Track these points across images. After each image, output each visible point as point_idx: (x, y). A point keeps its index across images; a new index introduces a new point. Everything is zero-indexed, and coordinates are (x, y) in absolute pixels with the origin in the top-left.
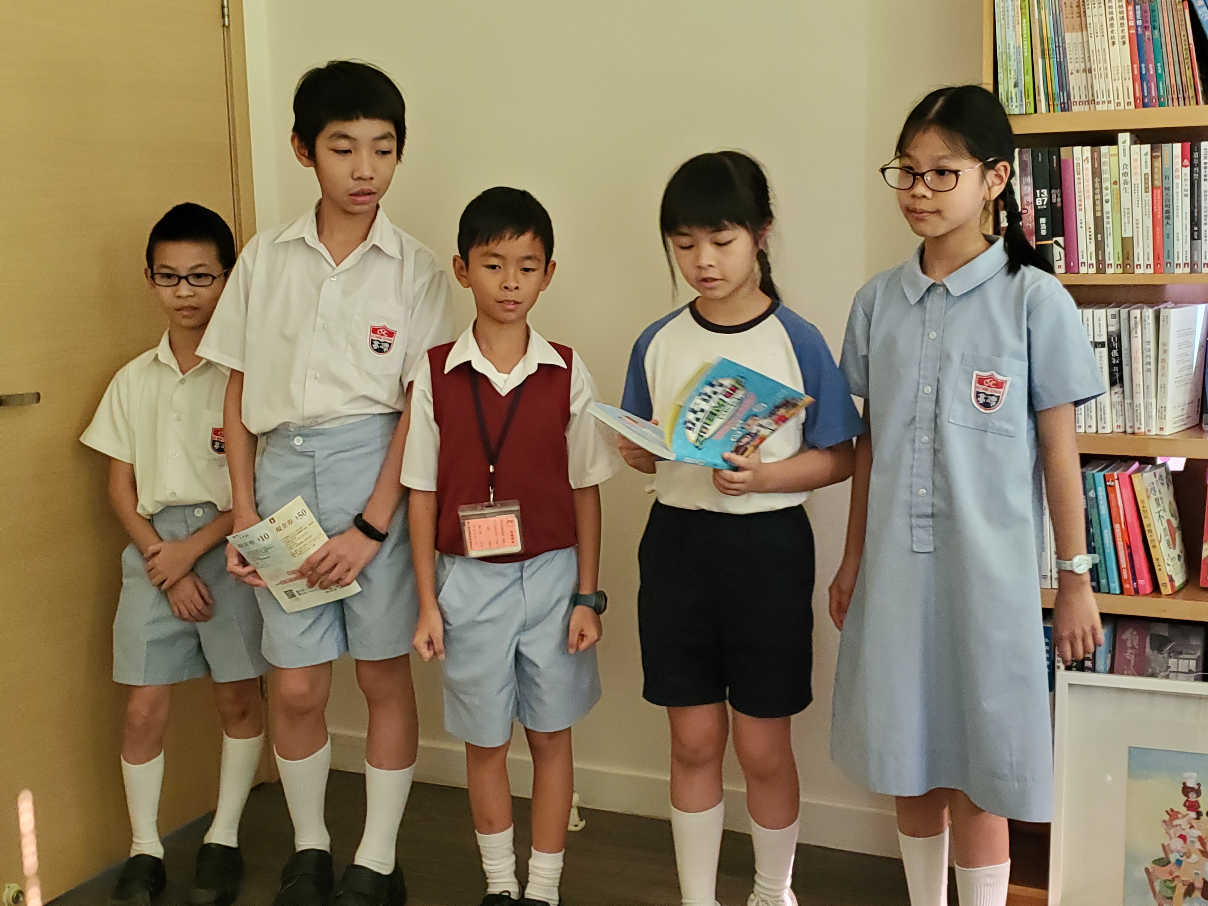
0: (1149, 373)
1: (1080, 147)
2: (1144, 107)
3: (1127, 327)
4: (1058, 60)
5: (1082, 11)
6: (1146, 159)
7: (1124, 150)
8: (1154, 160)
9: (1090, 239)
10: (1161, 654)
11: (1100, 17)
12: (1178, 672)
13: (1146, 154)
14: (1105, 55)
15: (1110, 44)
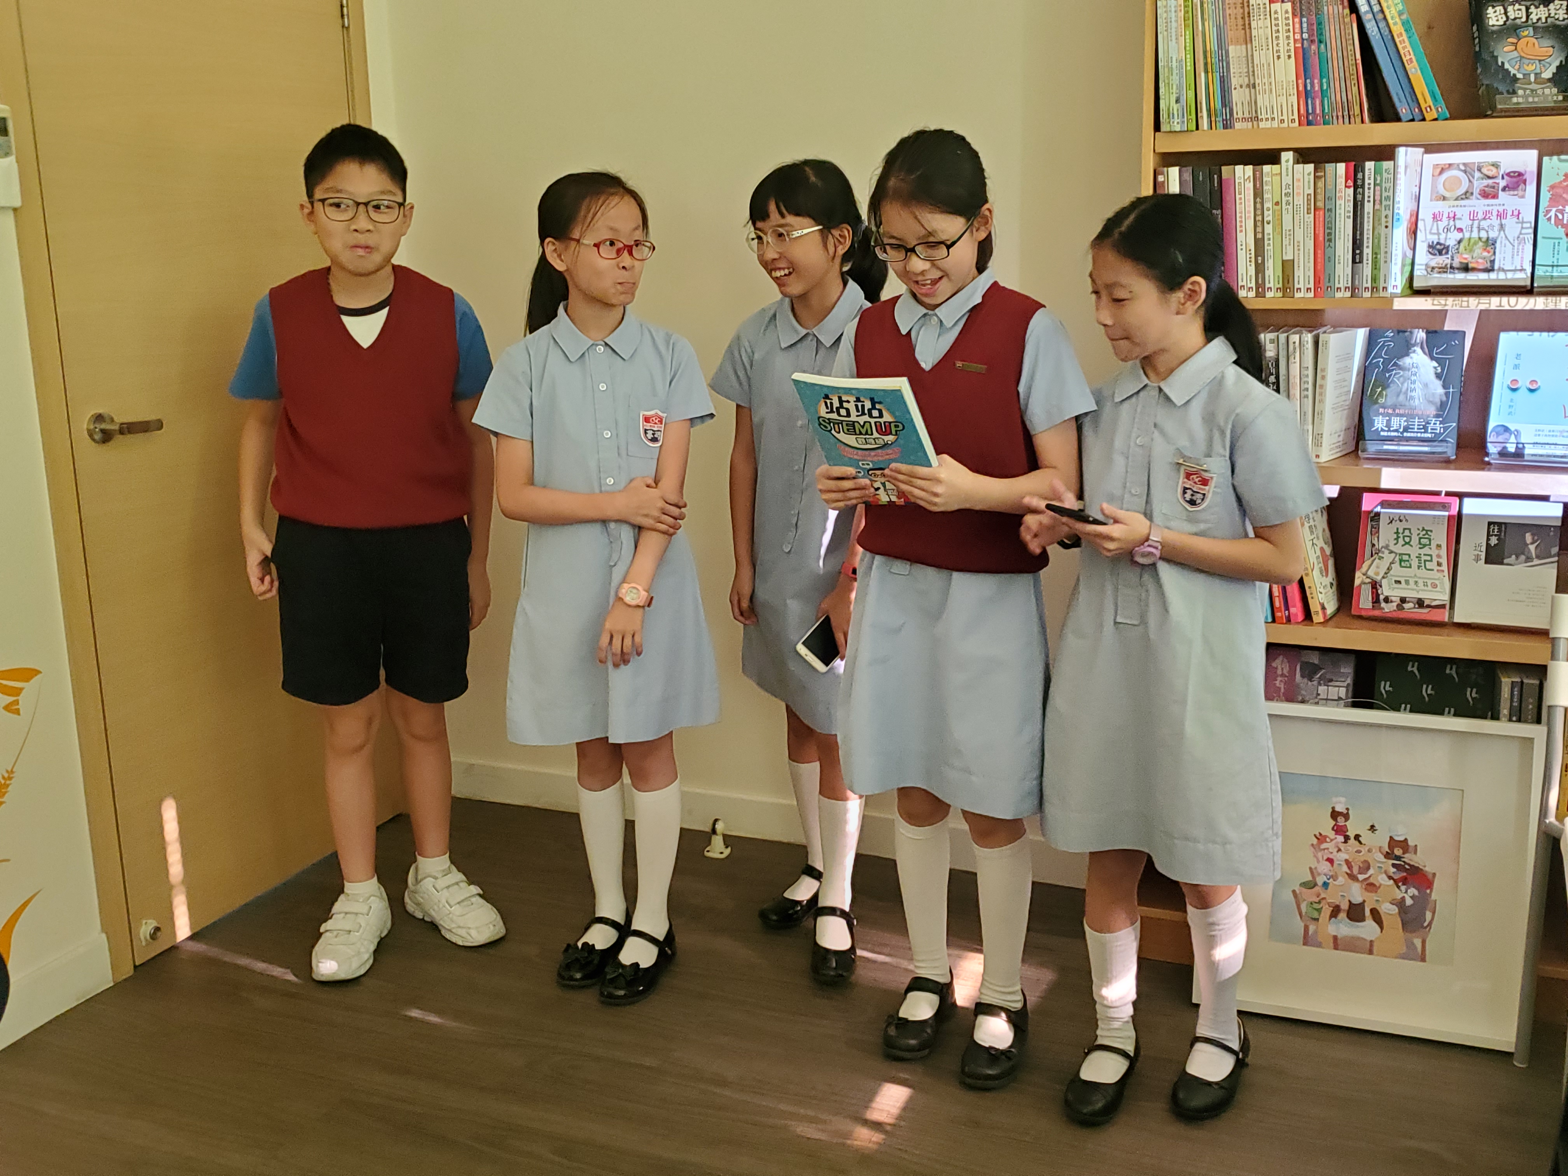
0: (1306, 399)
1: (1242, 166)
2: (1308, 125)
3: (1285, 353)
4: (1221, 74)
5: (1247, 22)
6: (1309, 179)
7: (1287, 169)
8: (1316, 180)
9: (1250, 261)
10: (1311, 681)
11: (1266, 29)
12: (1327, 699)
13: (1309, 174)
14: (1270, 69)
15: (1275, 58)
